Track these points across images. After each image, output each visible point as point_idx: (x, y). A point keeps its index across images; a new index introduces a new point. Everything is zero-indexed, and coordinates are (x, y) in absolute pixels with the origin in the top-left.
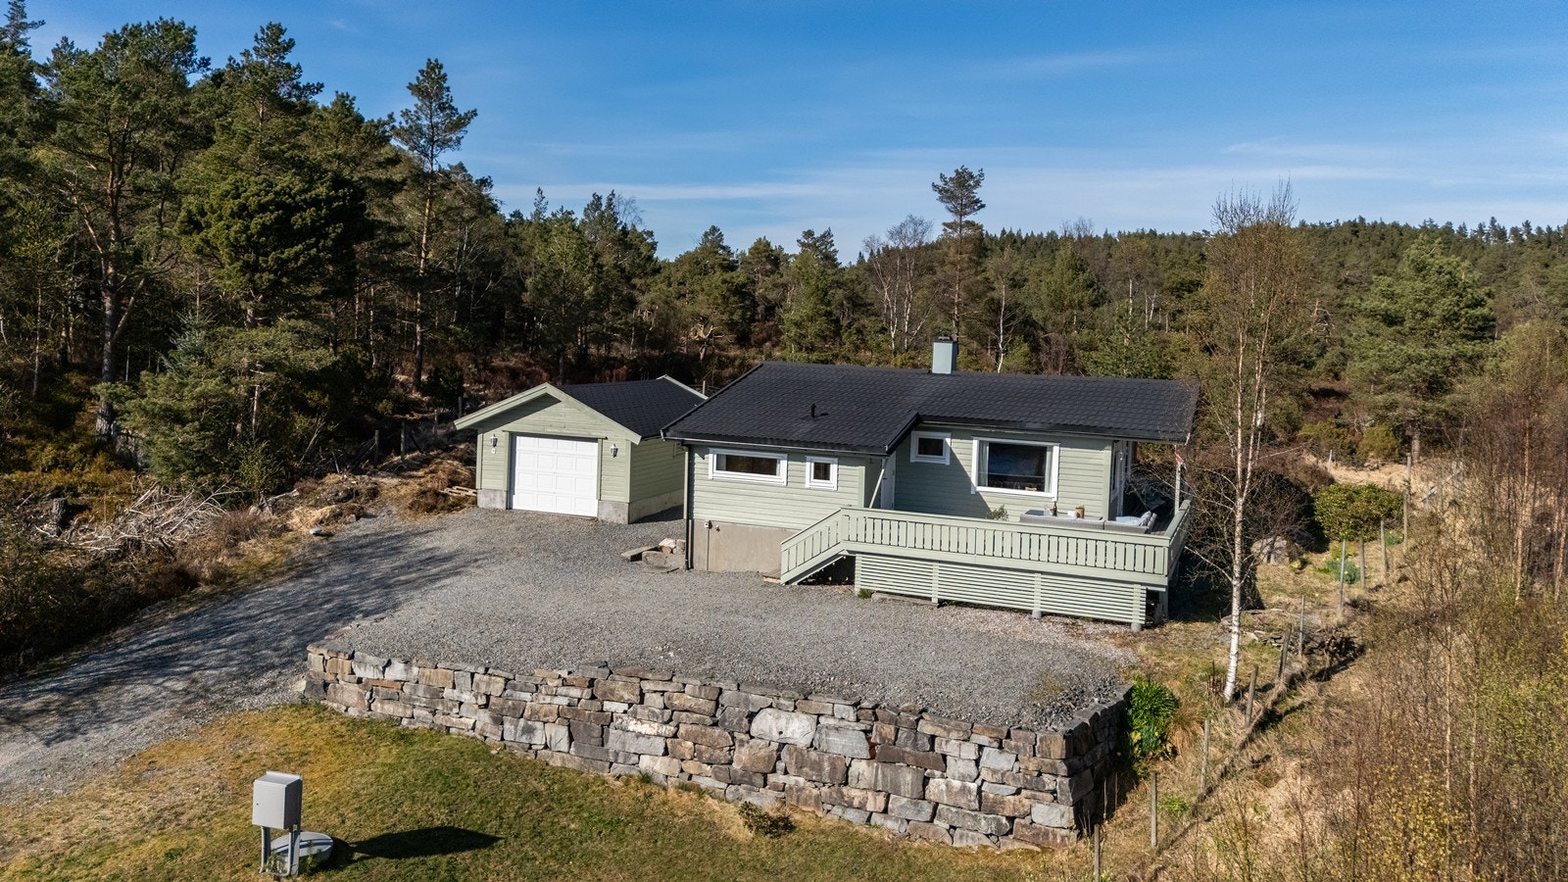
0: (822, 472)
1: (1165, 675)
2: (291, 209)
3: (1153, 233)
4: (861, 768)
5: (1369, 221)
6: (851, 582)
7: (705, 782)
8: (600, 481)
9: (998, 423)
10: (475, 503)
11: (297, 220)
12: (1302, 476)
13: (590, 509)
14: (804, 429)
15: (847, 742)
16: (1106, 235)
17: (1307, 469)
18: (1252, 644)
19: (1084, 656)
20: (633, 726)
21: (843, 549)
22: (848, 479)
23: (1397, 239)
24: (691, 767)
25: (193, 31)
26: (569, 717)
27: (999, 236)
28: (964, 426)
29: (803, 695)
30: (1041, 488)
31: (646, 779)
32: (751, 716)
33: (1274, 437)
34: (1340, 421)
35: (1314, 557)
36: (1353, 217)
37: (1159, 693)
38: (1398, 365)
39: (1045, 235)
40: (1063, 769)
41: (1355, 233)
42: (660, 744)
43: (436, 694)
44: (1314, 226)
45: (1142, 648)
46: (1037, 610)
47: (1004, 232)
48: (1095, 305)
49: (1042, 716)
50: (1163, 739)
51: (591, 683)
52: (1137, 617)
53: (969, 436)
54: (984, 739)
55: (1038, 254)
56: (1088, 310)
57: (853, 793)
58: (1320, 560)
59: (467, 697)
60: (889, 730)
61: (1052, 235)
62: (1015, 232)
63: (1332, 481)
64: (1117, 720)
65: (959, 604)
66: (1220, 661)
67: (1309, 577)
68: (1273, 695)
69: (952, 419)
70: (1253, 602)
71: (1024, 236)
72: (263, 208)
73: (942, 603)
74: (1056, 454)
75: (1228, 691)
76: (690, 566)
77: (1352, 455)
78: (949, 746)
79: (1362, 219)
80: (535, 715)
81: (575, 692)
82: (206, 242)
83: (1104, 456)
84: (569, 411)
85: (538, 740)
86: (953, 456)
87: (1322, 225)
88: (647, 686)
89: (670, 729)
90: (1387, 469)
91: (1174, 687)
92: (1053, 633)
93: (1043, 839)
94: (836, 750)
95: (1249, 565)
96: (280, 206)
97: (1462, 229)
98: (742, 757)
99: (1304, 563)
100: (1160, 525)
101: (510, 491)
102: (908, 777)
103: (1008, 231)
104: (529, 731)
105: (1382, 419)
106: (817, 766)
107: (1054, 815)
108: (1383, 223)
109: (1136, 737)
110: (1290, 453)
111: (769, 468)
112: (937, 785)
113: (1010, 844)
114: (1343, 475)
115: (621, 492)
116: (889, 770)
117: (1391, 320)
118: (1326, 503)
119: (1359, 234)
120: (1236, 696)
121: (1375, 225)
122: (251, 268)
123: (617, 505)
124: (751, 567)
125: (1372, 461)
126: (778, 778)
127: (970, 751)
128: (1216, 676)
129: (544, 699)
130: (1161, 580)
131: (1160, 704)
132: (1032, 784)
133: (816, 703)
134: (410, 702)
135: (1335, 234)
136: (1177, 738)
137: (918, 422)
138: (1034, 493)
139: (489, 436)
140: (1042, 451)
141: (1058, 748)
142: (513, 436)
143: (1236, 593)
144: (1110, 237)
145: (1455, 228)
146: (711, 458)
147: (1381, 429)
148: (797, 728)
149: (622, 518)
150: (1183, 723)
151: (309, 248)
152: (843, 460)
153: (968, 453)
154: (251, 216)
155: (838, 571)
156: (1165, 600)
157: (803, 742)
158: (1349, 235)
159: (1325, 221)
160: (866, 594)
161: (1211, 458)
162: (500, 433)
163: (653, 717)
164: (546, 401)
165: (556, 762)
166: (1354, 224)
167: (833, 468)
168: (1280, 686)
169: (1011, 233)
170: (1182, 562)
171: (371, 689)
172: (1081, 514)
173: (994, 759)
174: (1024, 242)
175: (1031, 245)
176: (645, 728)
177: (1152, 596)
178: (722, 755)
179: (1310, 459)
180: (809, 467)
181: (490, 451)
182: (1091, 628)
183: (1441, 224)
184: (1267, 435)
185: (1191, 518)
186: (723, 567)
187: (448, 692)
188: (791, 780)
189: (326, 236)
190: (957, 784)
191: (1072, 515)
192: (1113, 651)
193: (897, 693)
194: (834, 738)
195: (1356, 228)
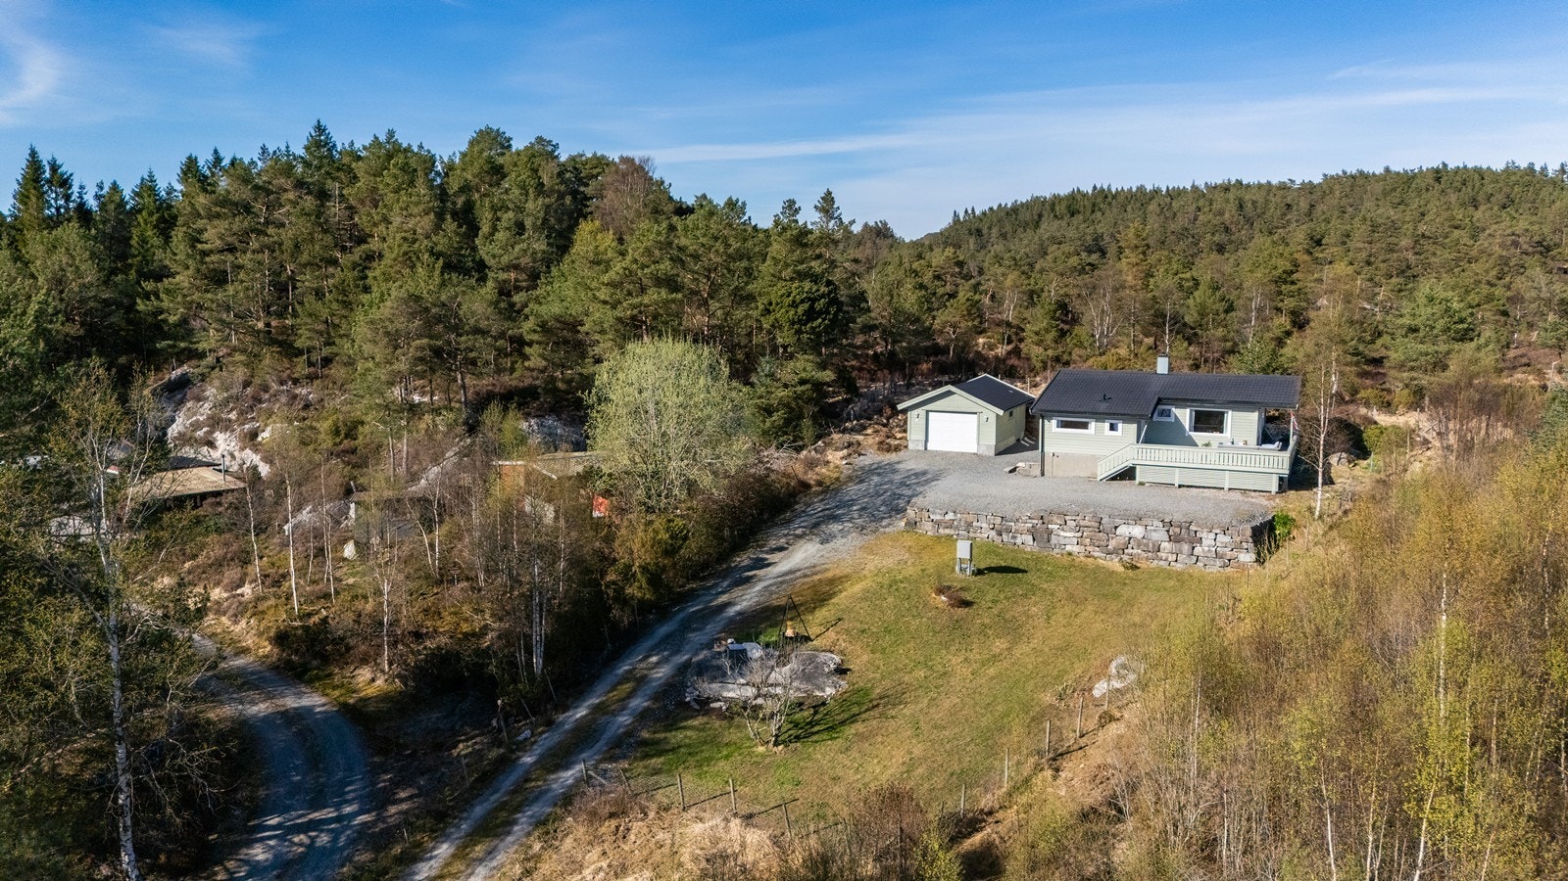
0: (1113, 428)
1: (1289, 510)
2: (813, 301)
3: (1239, 183)
4: (1166, 545)
5: (1451, 166)
6: (1134, 479)
7: (1096, 554)
8: (979, 434)
9: (1202, 401)
10: (906, 447)
11: (818, 306)
12: (1358, 421)
13: (972, 448)
14: (1103, 407)
15: (1159, 535)
16: (1193, 186)
17: (1361, 417)
18: (1328, 498)
19: (1252, 504)
20: (1062, 533)
21: (1129, 464)
22: (1127, 431)
23: (1478, 185)
24: (1089, 548)
25: (744, 204)
26: (1033, 533)
27: (1090, 192)
28: (1182, 402)
29: (1138, 519)
30: (1222, 432)
31: (1070, 554)
32: (1116, 528)
33: (1343, 399)
34: (1384, 386)
35: (1361, 462)
36: (1436, 164)
37: (1287, 516)
38: (1415, 357)
39: (1134, 189)
40: (1251, 540)
41: (1438, 180)
42: (1075, 540)
43: (970, 525)
44: (1398, 174)
45: (1277, 500)
46: (1226, 487)
47: (1095, 188)
48: (1227, 312)
49: (1241, 522)
50: (1289, 533)
51: (1042, 518)
52: (1274, 488)
53: (1185, 407)
54: (1218, 531)
55: (1129, 208)
56: (1222, 316)
57: (1162, 555)
58: (1364, 463)
59: (984, 525)
60: (1177, 530)
61: (1141, 189)
62: (1105, 187)
63: (1376, 423)
64: (1270, 526)
65: (1188, 486)
66: (1313, 504)
67: (1357, 471)
68: (1335, 517)
69: (1177, 399)
70: (1329, 481)
71: (1114, 191)
72: (802, 301)
73: (1180, 486)
74: (1230, 416)
75: (1317, 513)
76: (1043, 474)
77: (1387, 406)
78: (1204, 535)
79: (1445, 165)
80: (1017, 531)
81: (1035, 521)
82: (776, 319)
83: (1256, 415)
84: (960, 398)
85: (1019, 541)
86: (1176, 417)
87: (1406, 172)
88: (1067, 518)
89: (1080, 534)
90: (1408, 415)
91: (1293, 515)
92: (1237, 496)
93: (1242, 567)
94: (1154, 539)
95: (1327, 467)
96: (809, 299)
97: (1544, 169)
98: (1112, 544)
99: (1355, 465)
100: (1284, 448)
101: (926, 441)
102: (1186, 547)
103: (1098, 187)
104: (1014, 537)
105: (1407, 386)
106: (1147, 545)
107: (1247, 557)
108: (1465, 167)
109: (1277, 532)
110: (1352, 408)
111: (1084, 426)
112: (1198, 550)
113: (1229, 569)
114: (1383, 419)
115: (991, 440)
116: (1178, 545)
117: (1414, 330)
118: (1369, 434)
119: (1442, 180)
120: (1320, 517)
121: (1457, 170)
122: (799, 332)
123: (988, 446)
124: (1074, 474)
125: (1401, 409)
126: (1129, 551)
127: (1212, 536)
128: (1311, 510)
129: (1020, 525)
130: (1285, 471)
131: (1287, 521)
132: (1238, 547)
133: (1144, 522)
134: (957, 528)
135: (1418, 181)
136: (1295, 533)
137: (1159, 401)
138: (1218, 434)
139: (915, 412)
140: (1223, 414)
141: (1249, 532)
142: (927, 412)
143: (1320, 474)
144: (1197, 188)
145: (1537, 168)
146: (1054, 422)
147: (1407, 391)
148: (1137, 531)
149: (992, 453)
150: (1298, 527)
151: (824, 320)
152: (1125, 422)
153: (1184, 416)
154: (797, 307)
155: (1128, 474)
156: (1286, 481)
157: (1140, 536)
158: (1431, 181)
159: (1408, 168)
160: (1142, 484)
161: (1307, 412)
162: (921, 411)
163: (1071, 530)
164: (949, 393)
165: (1028, 549)
166: (1437, 171)
167: (1120, 426)
168: (1340, 513)
169: (1102, 190)
170: (1295, 462)
171: (938, 523)
172: (1246, 443)
173: (1222, 538)
174: (1114, 197)
175: (1121, 199)
176: (1068, 534)
177: (1281, 479)
178: (1104, 543)
179: (1363, 411)
180: (1107, 425)
181: (915, 419)
182: (1253, 494)
183: (1523, 165)
184: (1340, 399)
185: (1299, 443)
186: (1061, 474)
187: (975, 524)
188: (1135, 551)
189: (829, 313)
190: (1206, 549)
191: (1241, 444)
192: (1265, 502)
193: (1178, 517)
194: (1153, 534)
195: (1438, 174)
